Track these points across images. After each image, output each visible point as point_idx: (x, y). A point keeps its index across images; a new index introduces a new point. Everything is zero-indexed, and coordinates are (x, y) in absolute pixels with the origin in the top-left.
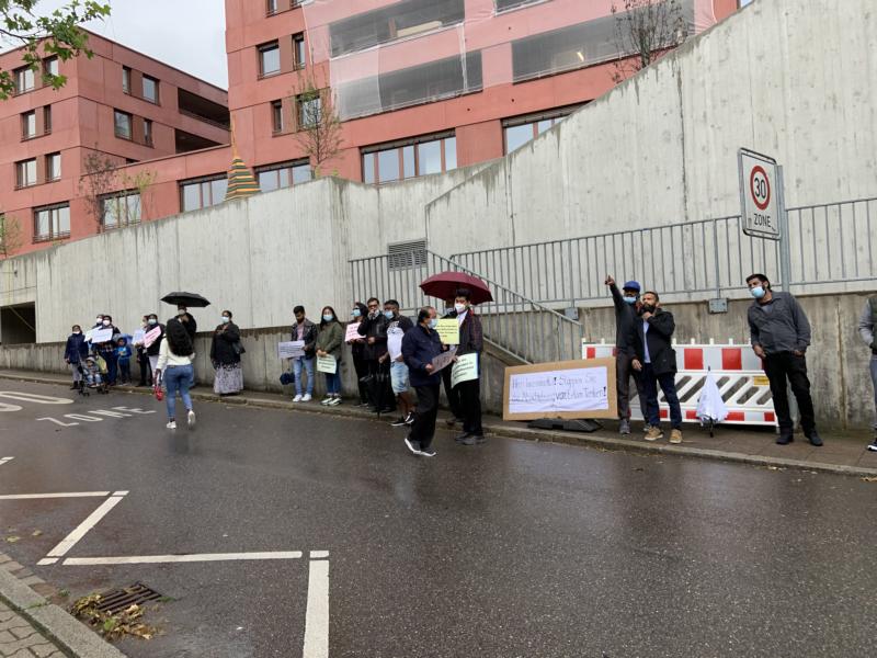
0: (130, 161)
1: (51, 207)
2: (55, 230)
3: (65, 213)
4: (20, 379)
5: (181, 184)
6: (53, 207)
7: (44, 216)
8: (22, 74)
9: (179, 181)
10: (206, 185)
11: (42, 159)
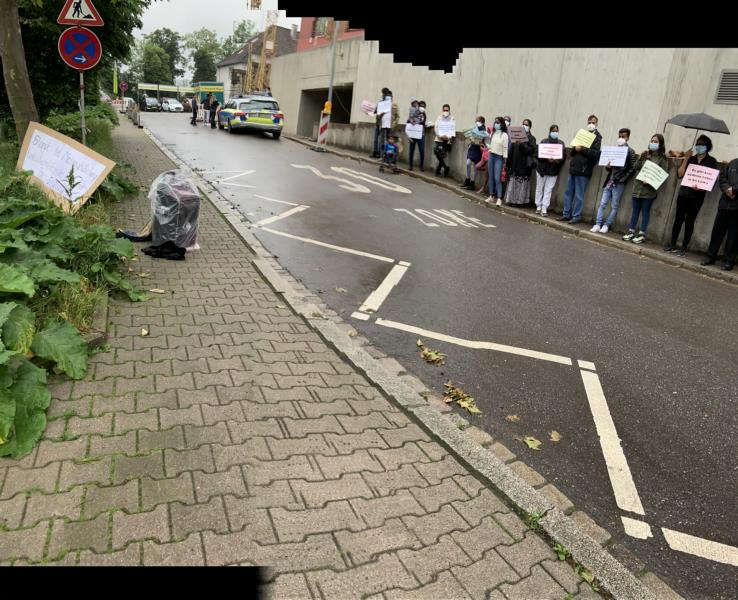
4: (347, 156)
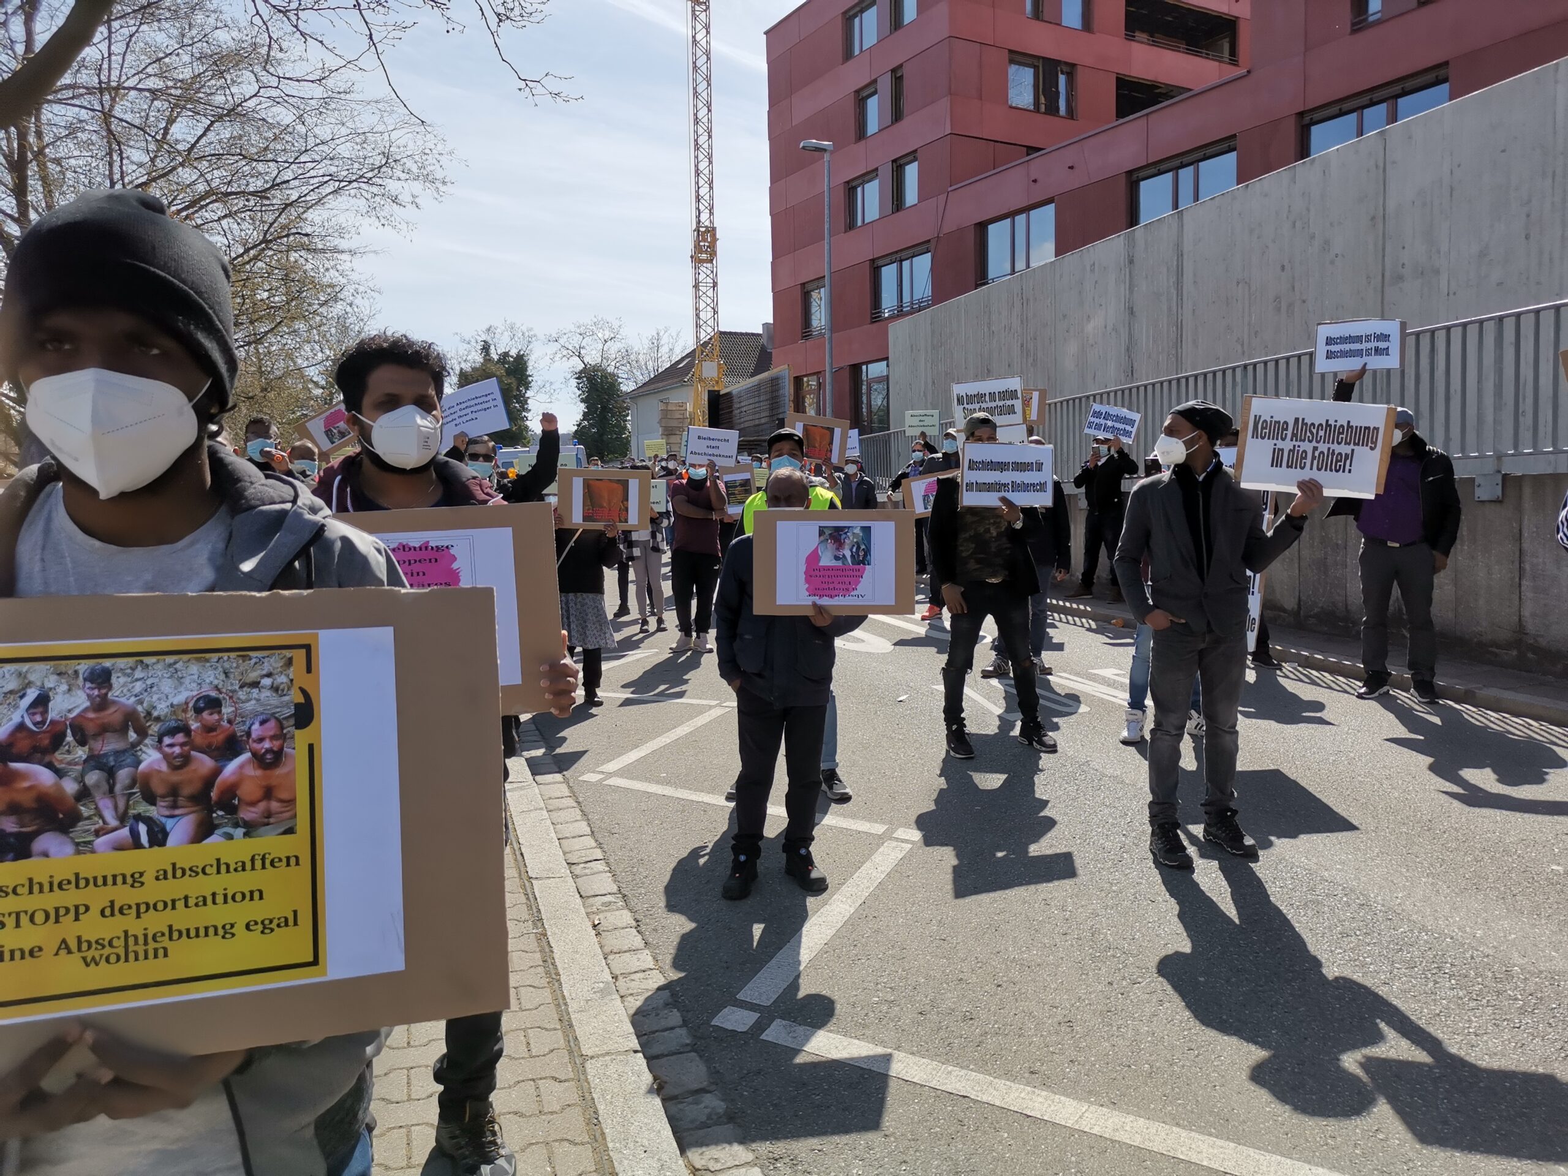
0: (1031, 150)
1: (899, 256)
2: (906, 298)
3: (923, 263)
5: (1133, 179)
6: (904, 255)
7: (888, 273)
8: (857, 21)
9: (1130, 173)
10: (1186, 174)
11: (886, 171)
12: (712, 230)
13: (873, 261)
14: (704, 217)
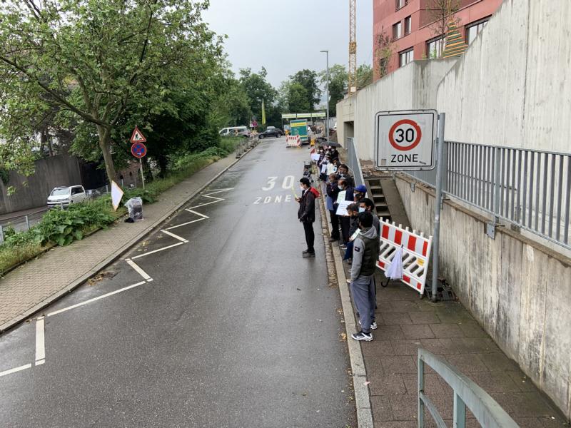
3: (411, 54)
5: (468, 27)
6: (407, 51)
9: (465, 26)
10: (480, 26)
11: (403, 21)
12: (355, 43)
13: (399, 52)
14: (352, 39)
